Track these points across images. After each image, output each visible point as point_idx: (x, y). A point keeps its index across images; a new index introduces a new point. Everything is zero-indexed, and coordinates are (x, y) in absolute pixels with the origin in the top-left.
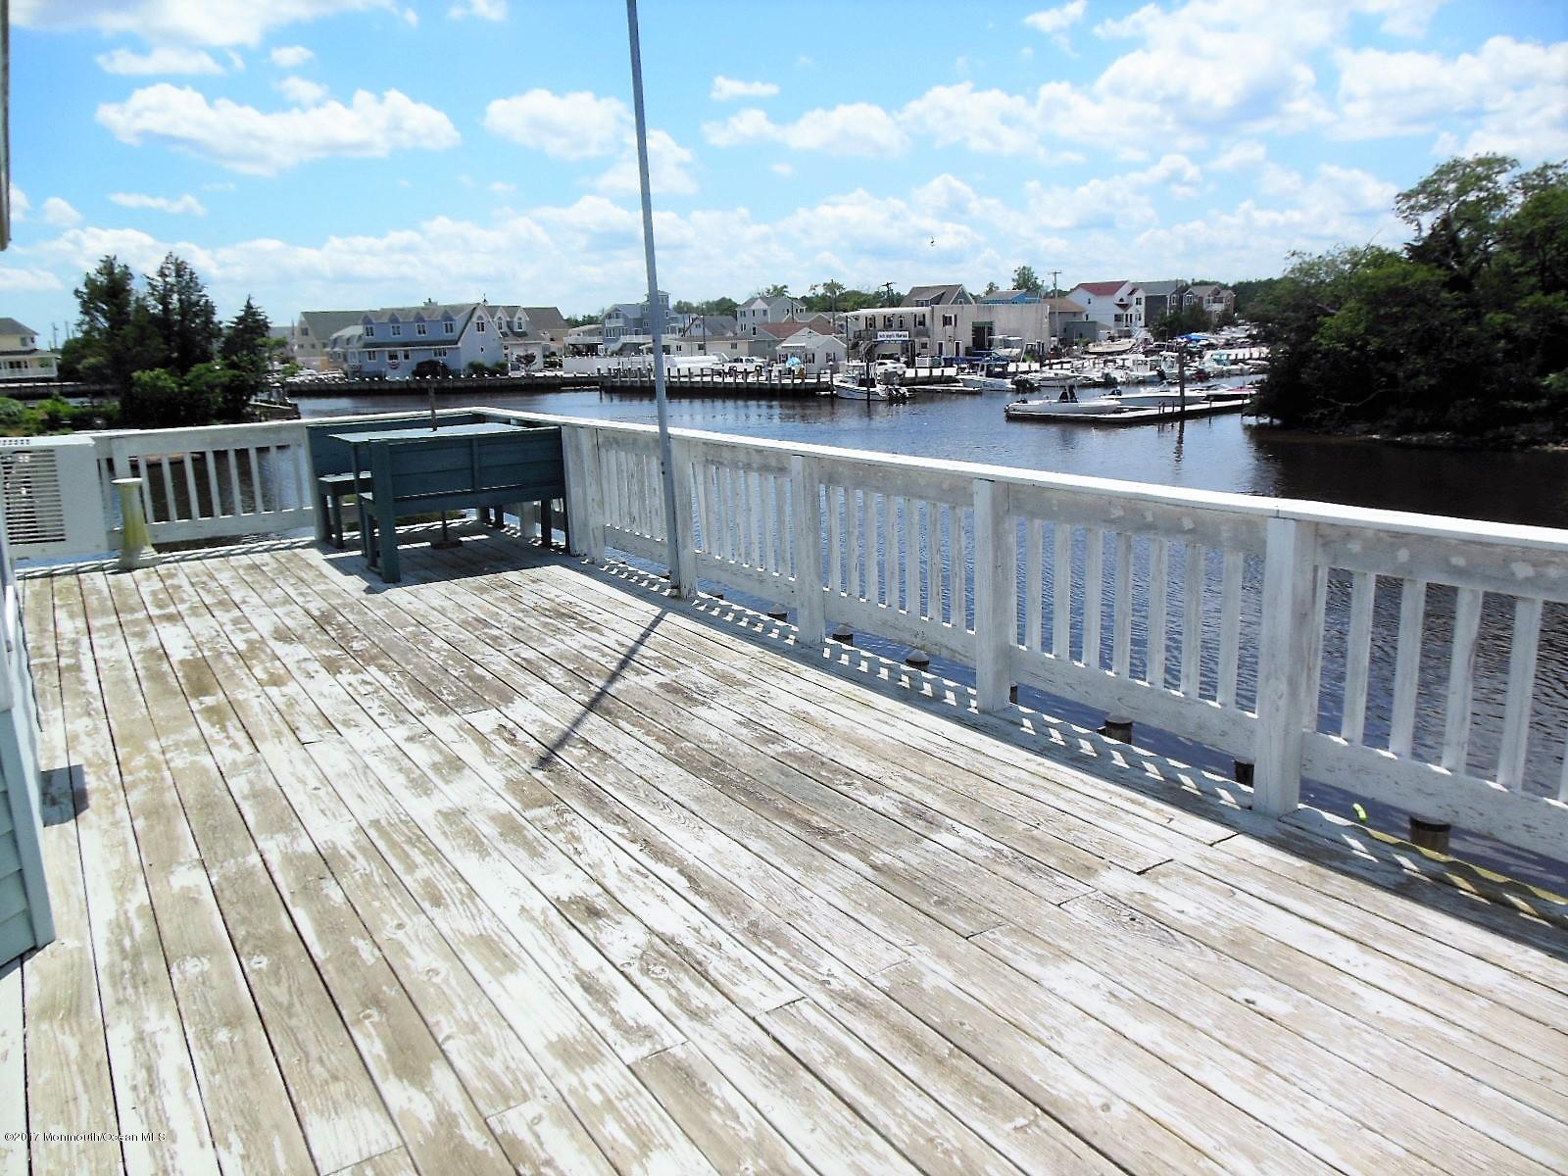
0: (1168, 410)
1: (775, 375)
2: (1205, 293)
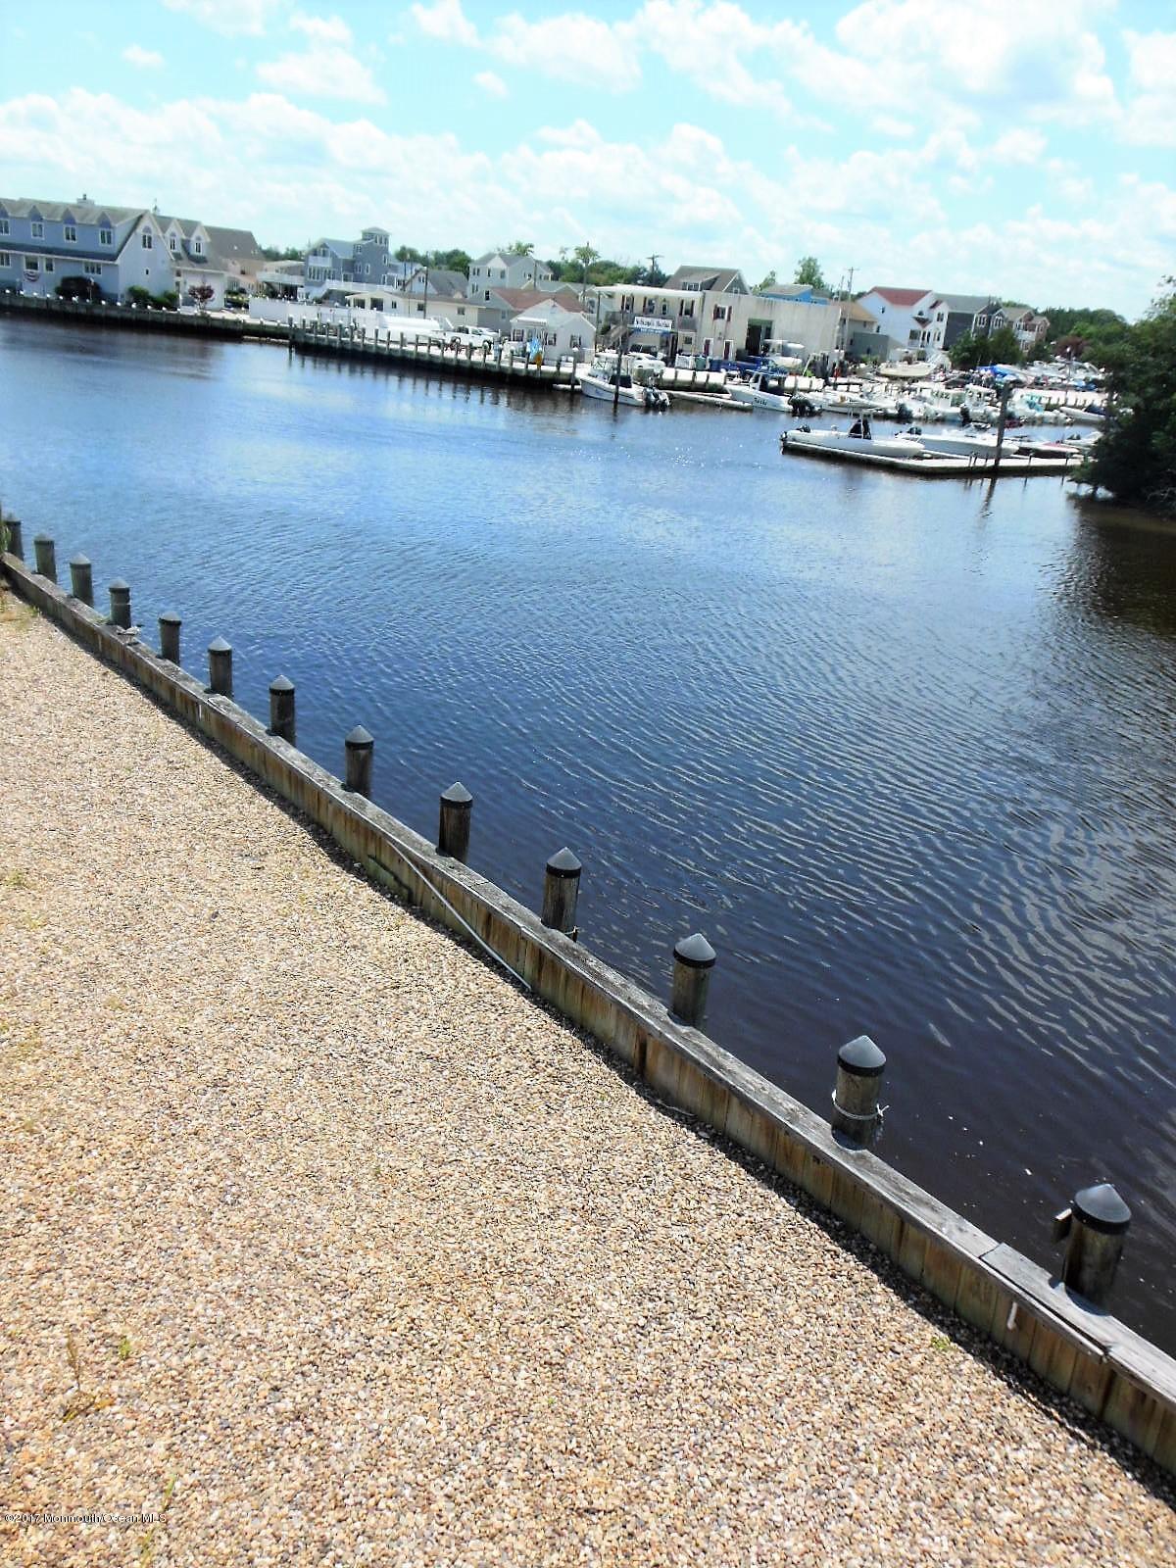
0: (980, 462)
1: (507, 357)
2: (1017, 318)
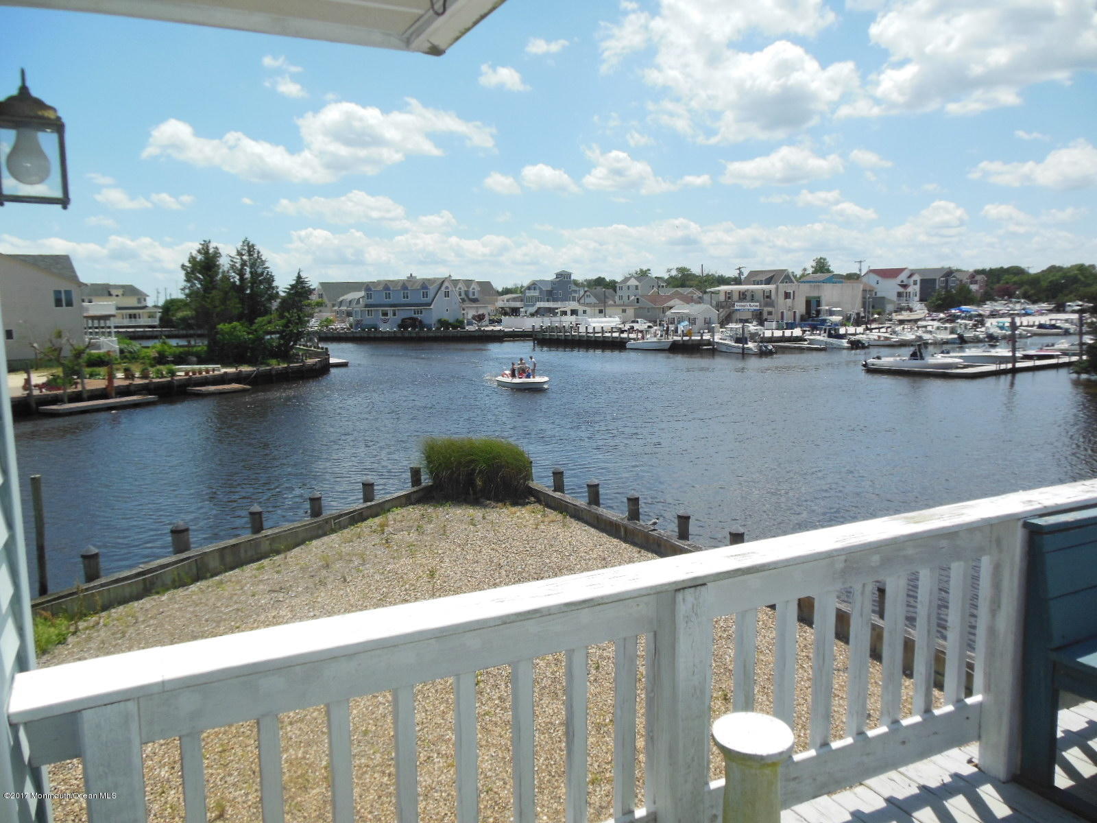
2: (965, 278)
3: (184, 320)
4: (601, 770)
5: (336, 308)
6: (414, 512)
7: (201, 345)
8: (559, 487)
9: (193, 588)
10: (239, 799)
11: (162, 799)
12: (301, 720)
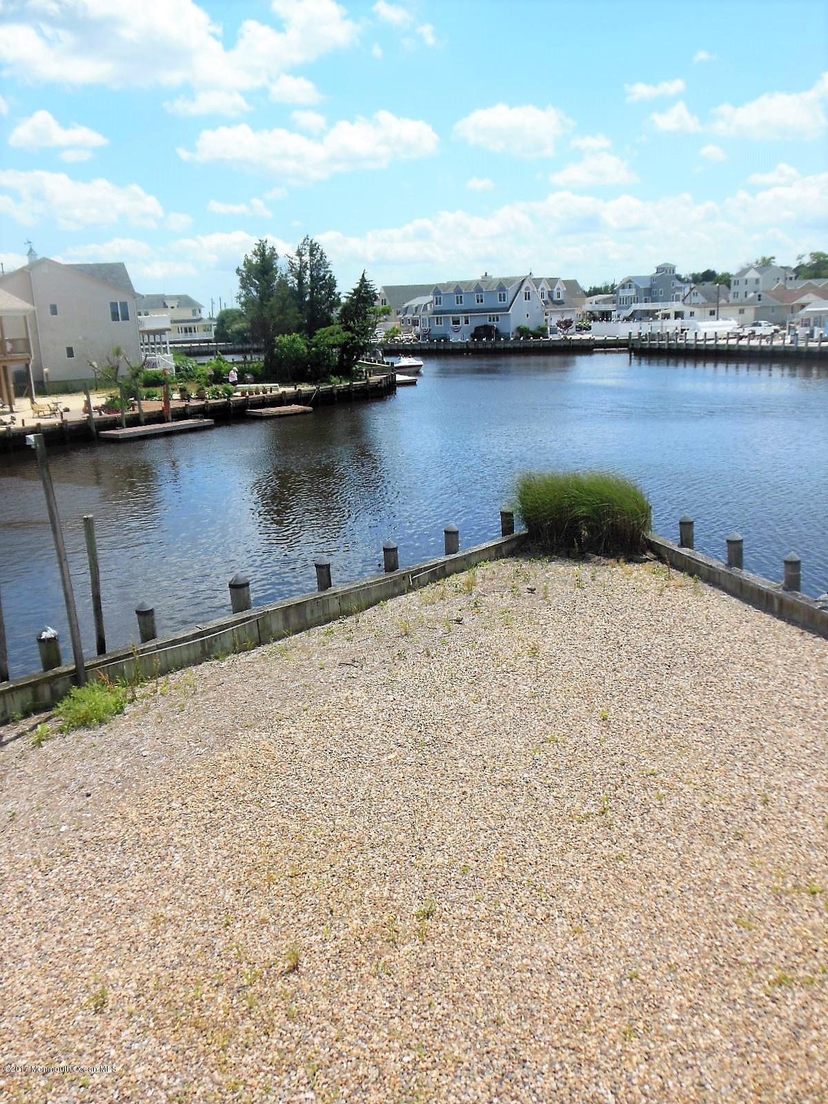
3: (239, 333)
4: (790, 963)
5: (400, 316)
6: (506, 568)
7: (258, 361)
8: (686, 541)
9: (255, 654)
10: (316, 948)
11: (227, 933)
12: (385, 843)
